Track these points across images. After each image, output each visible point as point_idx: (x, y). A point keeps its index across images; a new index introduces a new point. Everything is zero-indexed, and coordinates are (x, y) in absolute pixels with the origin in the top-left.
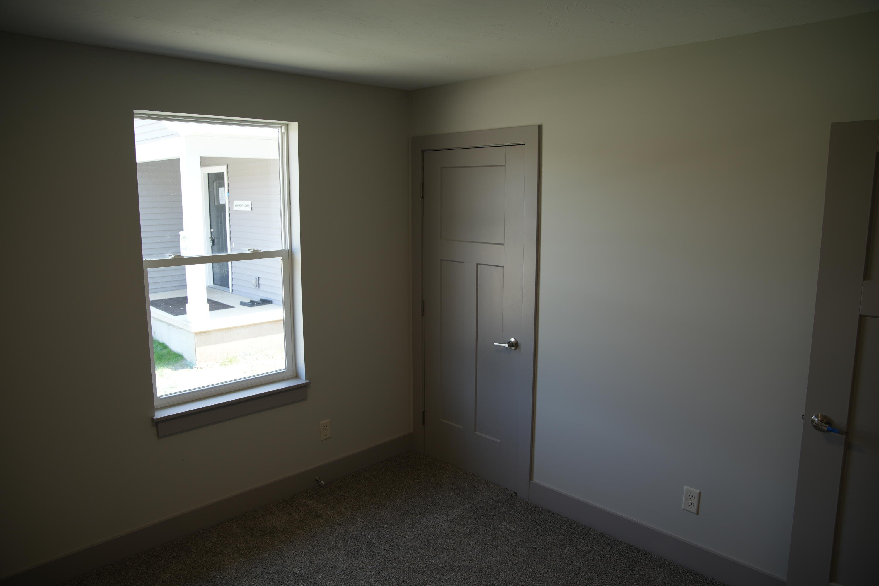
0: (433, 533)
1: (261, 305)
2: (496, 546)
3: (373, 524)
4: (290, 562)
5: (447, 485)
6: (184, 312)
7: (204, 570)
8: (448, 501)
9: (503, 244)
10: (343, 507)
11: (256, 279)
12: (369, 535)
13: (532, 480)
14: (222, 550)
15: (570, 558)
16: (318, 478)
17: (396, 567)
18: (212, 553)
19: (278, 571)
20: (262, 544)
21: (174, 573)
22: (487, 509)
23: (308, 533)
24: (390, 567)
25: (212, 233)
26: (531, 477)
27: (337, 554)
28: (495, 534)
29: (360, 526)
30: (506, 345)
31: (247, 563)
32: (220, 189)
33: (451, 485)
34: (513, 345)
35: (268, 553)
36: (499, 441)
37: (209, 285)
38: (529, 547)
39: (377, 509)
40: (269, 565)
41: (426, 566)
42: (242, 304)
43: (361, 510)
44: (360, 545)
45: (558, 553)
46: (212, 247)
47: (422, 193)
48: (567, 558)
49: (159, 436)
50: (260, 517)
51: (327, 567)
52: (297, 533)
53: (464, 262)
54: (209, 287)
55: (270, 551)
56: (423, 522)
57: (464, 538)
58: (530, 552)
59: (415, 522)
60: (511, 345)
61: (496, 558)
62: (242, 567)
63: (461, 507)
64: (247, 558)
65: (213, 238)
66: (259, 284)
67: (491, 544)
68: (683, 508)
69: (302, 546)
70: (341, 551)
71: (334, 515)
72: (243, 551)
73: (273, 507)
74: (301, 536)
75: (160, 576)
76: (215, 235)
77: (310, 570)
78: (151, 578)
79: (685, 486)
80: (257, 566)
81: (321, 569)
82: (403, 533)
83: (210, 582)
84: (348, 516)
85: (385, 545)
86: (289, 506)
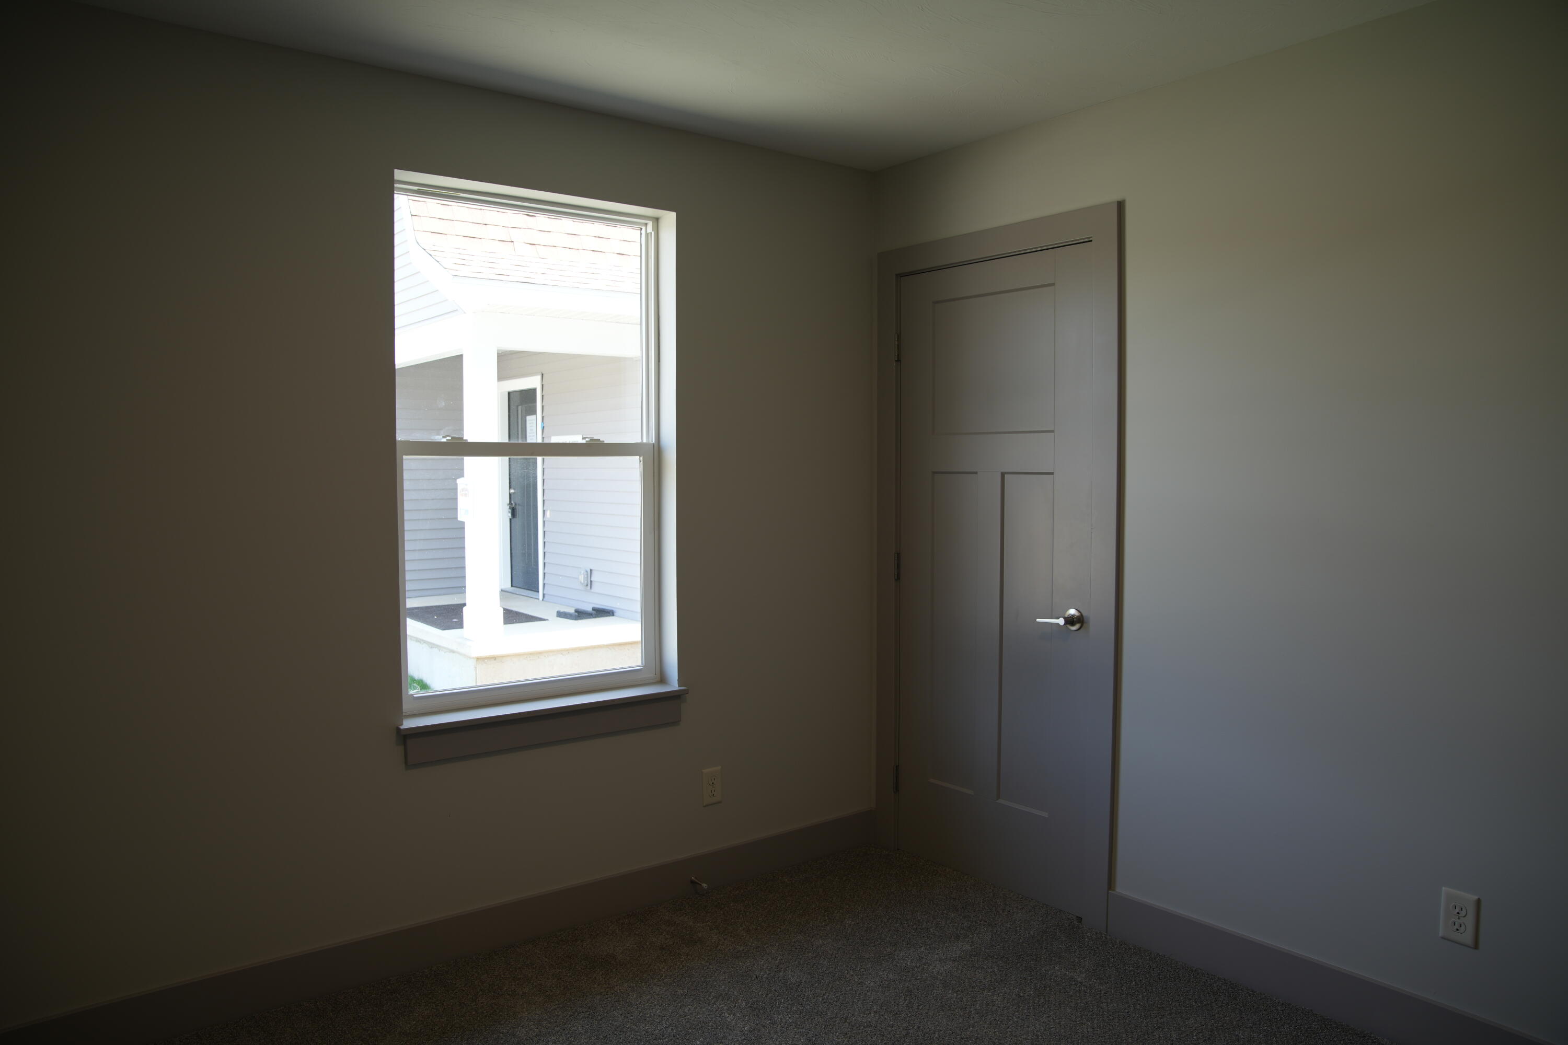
0: (919, 979)
1: (593, 618)
2: (1046, 1006)
3: (801, 959)
4: (641, 1014)
5: (943, 900)
6: (460, 625)
7: (479, 1018)
8: (947, 926)
9: (1052, 431)
10: (744, 929)
11: (586, 573)
12: (793, 976)
13: (1114, 890)
14: (513, 989)
15: (1201, 1034)
16: (696, 878)
17: (846, 1034)
18: (494, 992)
19: (618, 1028)
20: (588, 982)
21: (422, 1021)
22: (1023, 942)
23: (675, 969)
24: (836, 1033)
25: (512, 496)
26: (1111, 883)
27: (732, 1006)
28: (1043, 986)
29: (776, 960)
30: (1061, 621)
31: (558, 1013)
32: (528, 418)
33: (952, 901)
34: (1074, 621)
35: (599, 997)
36: (1046, 815)
37: (503, 587)
38: (1114, 1011)
39: (807, 935)
40: (599, 1018)
41: (908, 1034)
42: (560, 615)
43: (777, 934)
44: (776, 993)
45: (1175, 1025)
46: (510, 519)
47: (897, 353)
48: (1195, 1034)
49: (408, 765)
50: (584, 938)
51: (712, 1026)
52: (656, 967)
53: (976, 473)
54: (502, 590)
55: (603, 994)
56: (899, 959)
57: (981, 989)
58: (1116, 1020)
59: (883, 960)
60: (1070, 621)
61: (1047, 1026)
62: (550, 1018)
63: (972, 938)
64: (559, 1004)
65: (514, 504)
66: (591, 581)
67: (1036, 1002)
68: (1441, 935)
69: (665, 989)
70: (740, 1001)
71: (726, 941)
72: (552, 991)
73: (610, 924)
74: (662, 973)
75: (396, 1023)
76: (517, 499)
77: (679, 1030)
78: (380, 1026)
79: (1443, 888)
80: (578, 1017)
81: (700, 1029)
82: (859, 977)
83: (489, 1039)
84: (752, 943)
85: (824, 995)
86: (640, 923)
